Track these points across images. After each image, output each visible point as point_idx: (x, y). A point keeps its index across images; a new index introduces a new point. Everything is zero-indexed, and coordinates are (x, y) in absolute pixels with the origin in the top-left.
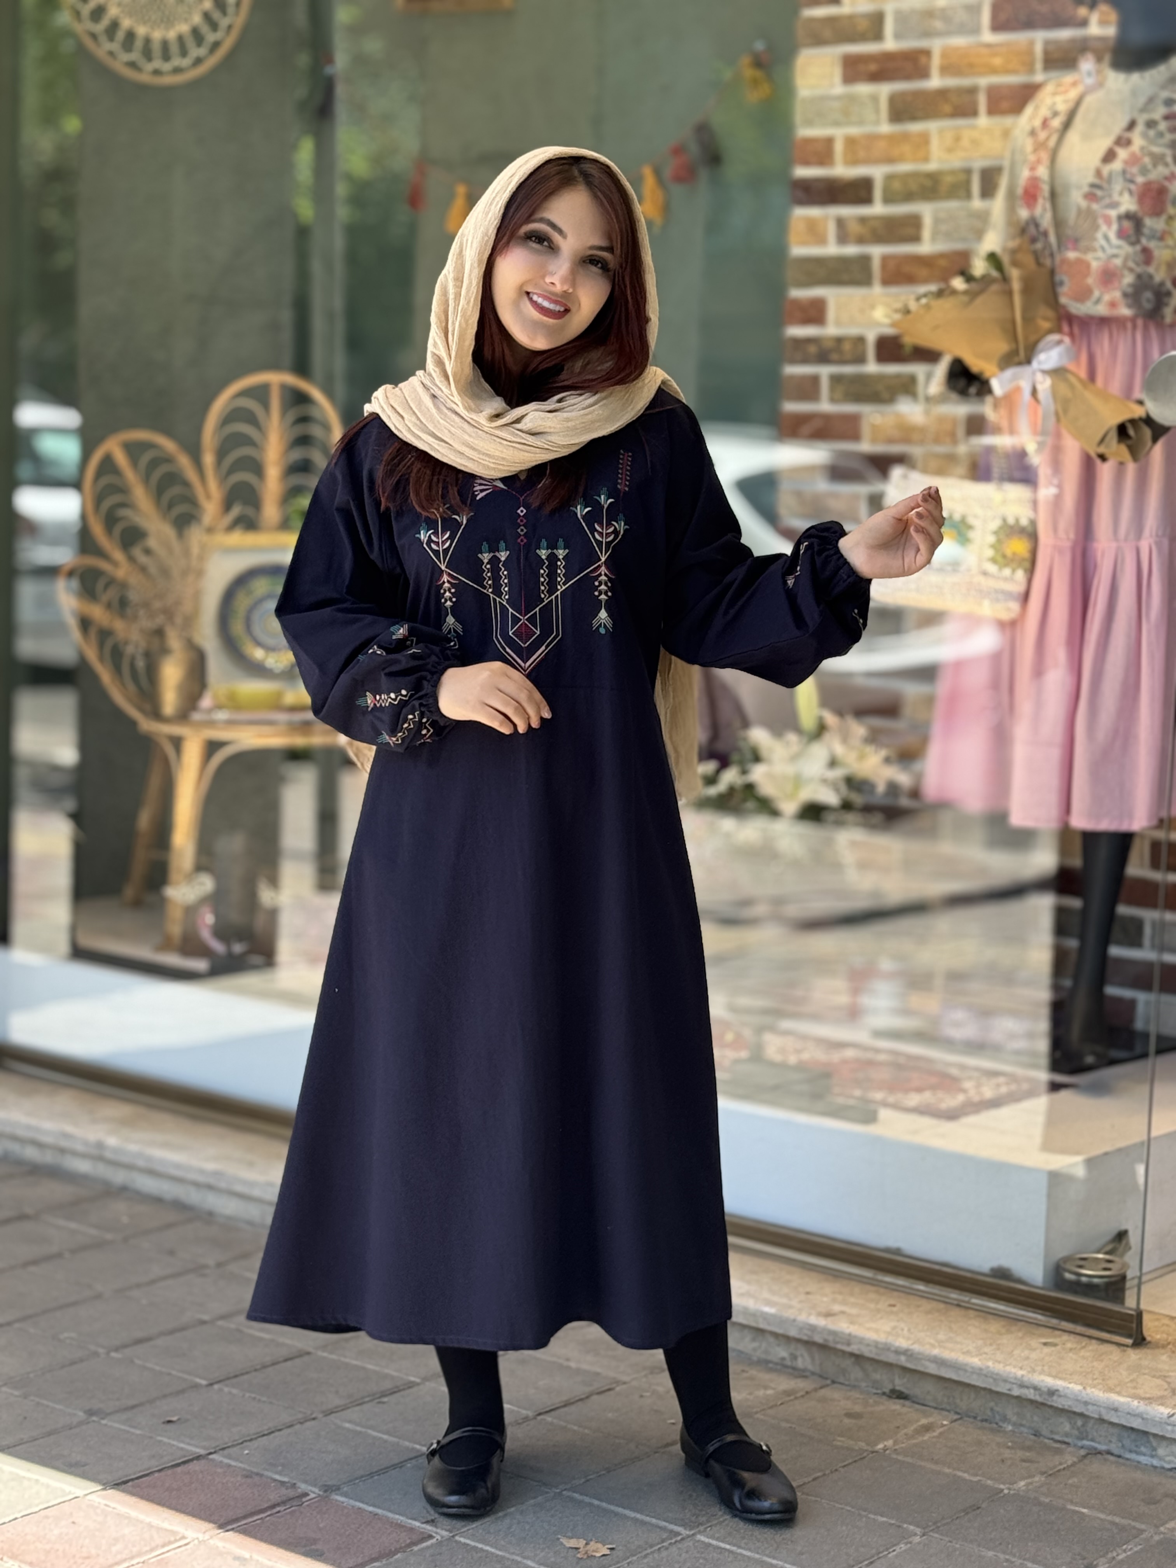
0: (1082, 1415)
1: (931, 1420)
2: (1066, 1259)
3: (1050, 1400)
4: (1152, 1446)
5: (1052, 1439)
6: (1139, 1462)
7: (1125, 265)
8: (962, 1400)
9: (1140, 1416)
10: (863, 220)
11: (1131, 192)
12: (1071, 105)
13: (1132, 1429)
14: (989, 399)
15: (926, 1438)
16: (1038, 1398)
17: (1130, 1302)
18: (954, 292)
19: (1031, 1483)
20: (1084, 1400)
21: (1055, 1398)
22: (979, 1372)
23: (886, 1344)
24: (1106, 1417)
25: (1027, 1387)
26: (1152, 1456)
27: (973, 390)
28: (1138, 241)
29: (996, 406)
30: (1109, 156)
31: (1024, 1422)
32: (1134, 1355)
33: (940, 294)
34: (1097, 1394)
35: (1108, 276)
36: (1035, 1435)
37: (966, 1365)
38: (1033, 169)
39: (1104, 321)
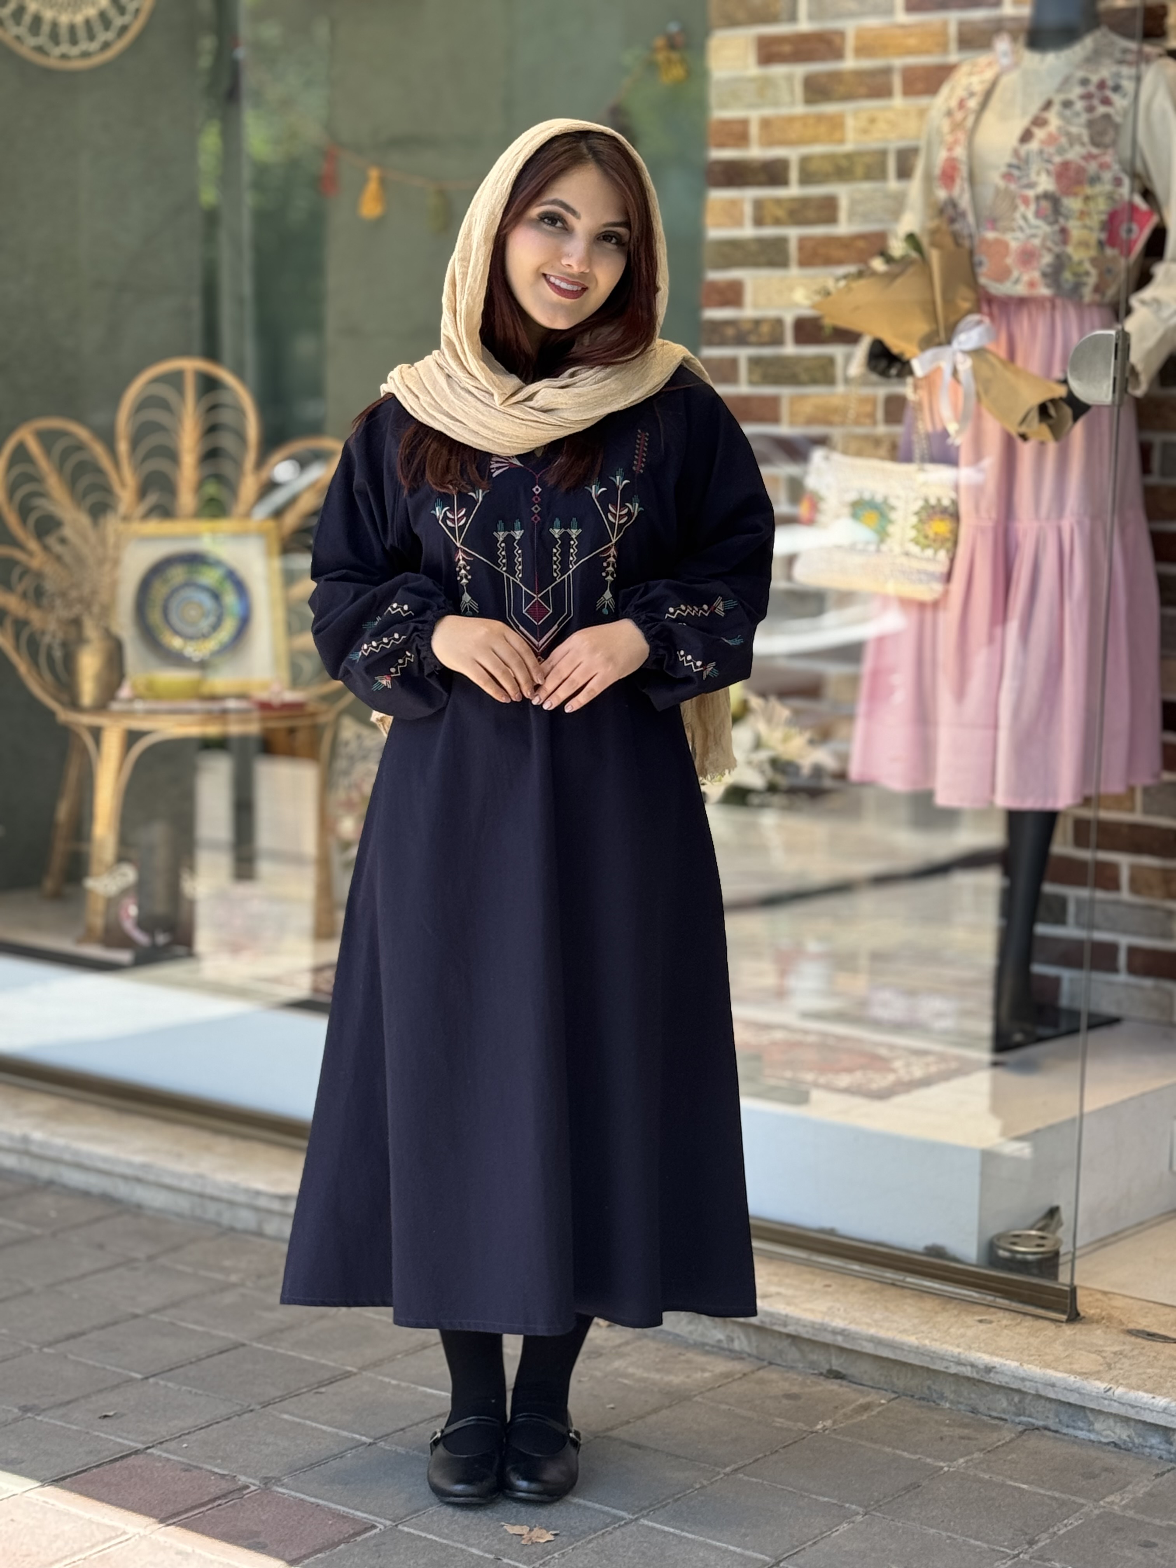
0: (1018, 1391)
1: (868, 1399)
2: (999, 1237)
3: (988, 1377)
4: (1089, 1421)
5: (990, 1416)
6: (1076, 1437)
7: (1043, 246)
8: (898, 1379)
9: (1077, 1391)
10: (778, 202)
11: (1048, 172)
12: (986, 86)
13: (1070, 1404)
14: (909, 380)
15: (864, 1417)
16: (975, 1375)
17: (1064, 1277)
18: (874, 274)
19: (971, 1460)
20: (1021, 1376)
21: (992, 1375)
22: (917, 1351)
23: (822, 1324)
24: (1043, 1393)
25: (964, 1365)
26: (1089, 1431)
27: (894, 371)
28: (1056, 222)
29: (916, 387)
30: (1026, 136)
31: (962, 1400)
32: (1068, 1331)
33: (860, 275)
34: (1034, 1370)
35: (1027, 257)
36: (972, 1412)
37: (903, 1344)
38: (950, 149)
39: (1022, 302)
